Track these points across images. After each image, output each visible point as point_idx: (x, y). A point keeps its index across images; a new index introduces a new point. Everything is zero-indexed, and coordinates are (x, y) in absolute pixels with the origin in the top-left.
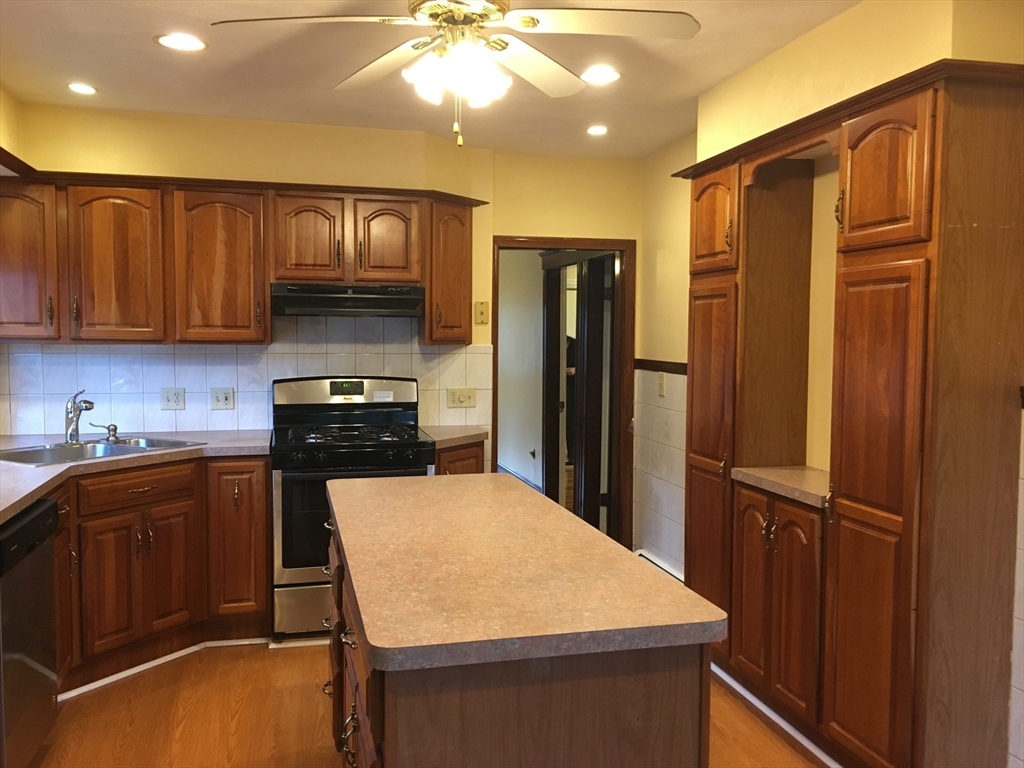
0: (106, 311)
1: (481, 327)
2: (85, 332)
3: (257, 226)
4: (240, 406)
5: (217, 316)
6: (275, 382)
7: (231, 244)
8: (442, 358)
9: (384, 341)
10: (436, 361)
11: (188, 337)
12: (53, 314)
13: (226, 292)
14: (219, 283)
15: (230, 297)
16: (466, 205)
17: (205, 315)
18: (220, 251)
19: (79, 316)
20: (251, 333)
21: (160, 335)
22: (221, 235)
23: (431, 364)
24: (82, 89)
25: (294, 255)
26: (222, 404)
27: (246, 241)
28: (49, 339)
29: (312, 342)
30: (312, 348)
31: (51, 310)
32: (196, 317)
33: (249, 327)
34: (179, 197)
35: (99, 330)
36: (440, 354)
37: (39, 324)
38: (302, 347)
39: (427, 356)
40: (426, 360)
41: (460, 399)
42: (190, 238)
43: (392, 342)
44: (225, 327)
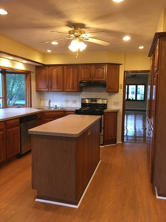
0: (55, 86)
1: (121, 89)
2: (52, 90)
3: (77, 71)
4: (77, 103)
5: (71, 87)
6: (82, 99)
7: (73, 75)
8: (113, 95)
9: (101, 92)
10: (111, 96)
11: (66, 91)
12: (48, 87)
13: (72, 83)
14: (71, 81)
15: (73, 84)
16: (118, 65)
17: (69, 87)
18: (71, 76)
19: (51, 87)
20: (76, 90)
21: (62, 91)
22: (72, 73)
23: (110, 97)
24: (49, 51)
25: (83, 76)
26: (74, 103)
27: (76, 74)
28: (47, 91)
29: (89, 92)
30: (89, 93)
31: (47, 87)
32: (68, 87)
33: (76, 89)
34: (65, 67)
35: (54, 90)
36: (112, 95)
37: (46, 89)
38: (87, 93)
39: (110, 95)
40: (110, 96)
41: (116, 104)
42: (67, 74)
43: (103, 92)
44: (72, 89)
